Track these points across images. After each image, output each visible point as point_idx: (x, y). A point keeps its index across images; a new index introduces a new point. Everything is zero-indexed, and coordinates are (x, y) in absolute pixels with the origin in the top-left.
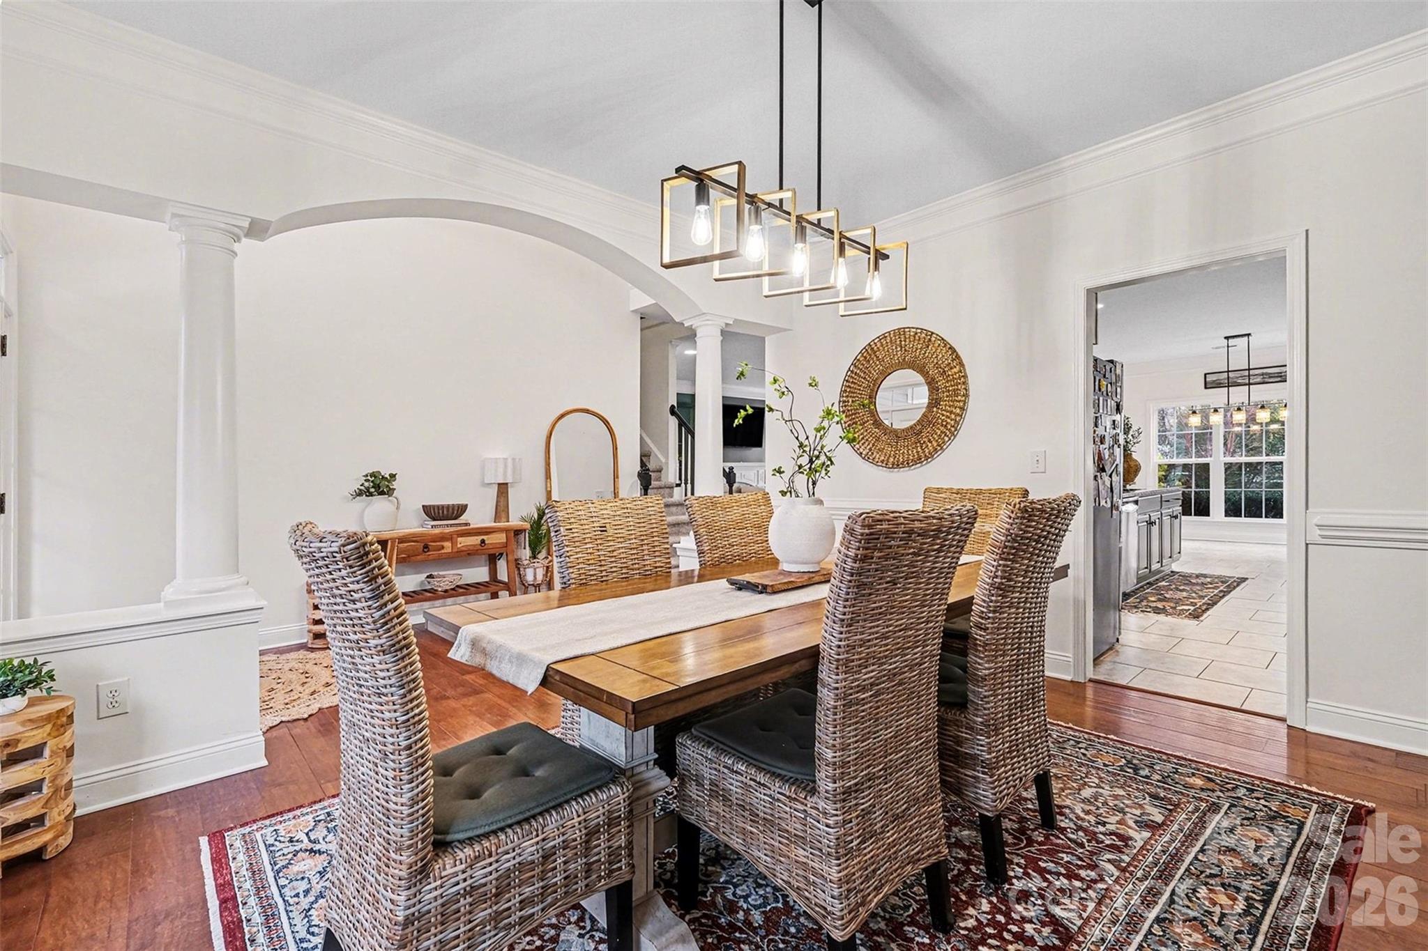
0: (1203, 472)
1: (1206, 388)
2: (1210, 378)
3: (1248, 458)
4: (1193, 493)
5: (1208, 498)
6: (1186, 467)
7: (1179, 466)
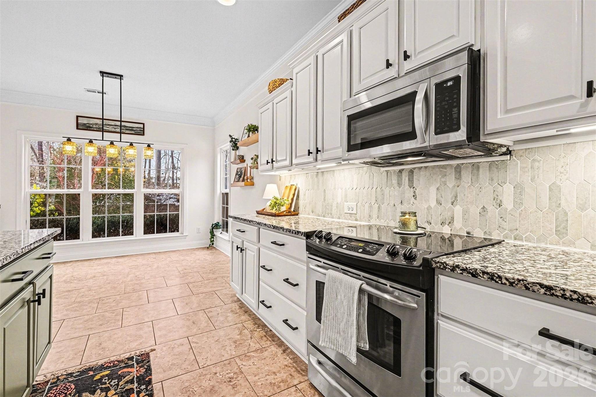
0: (74, 199)
1: (77, 128)
2: (81, 121)
3: (110, 190)
4: (65, 220)
5: (78, 223)
6: (57, 196)
7: (53, 195)
